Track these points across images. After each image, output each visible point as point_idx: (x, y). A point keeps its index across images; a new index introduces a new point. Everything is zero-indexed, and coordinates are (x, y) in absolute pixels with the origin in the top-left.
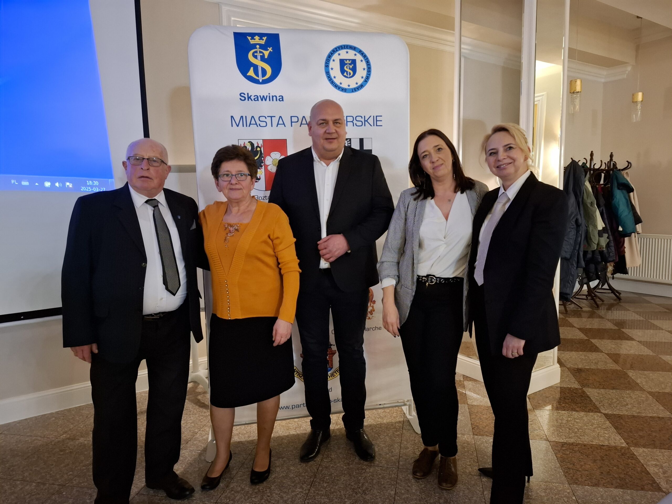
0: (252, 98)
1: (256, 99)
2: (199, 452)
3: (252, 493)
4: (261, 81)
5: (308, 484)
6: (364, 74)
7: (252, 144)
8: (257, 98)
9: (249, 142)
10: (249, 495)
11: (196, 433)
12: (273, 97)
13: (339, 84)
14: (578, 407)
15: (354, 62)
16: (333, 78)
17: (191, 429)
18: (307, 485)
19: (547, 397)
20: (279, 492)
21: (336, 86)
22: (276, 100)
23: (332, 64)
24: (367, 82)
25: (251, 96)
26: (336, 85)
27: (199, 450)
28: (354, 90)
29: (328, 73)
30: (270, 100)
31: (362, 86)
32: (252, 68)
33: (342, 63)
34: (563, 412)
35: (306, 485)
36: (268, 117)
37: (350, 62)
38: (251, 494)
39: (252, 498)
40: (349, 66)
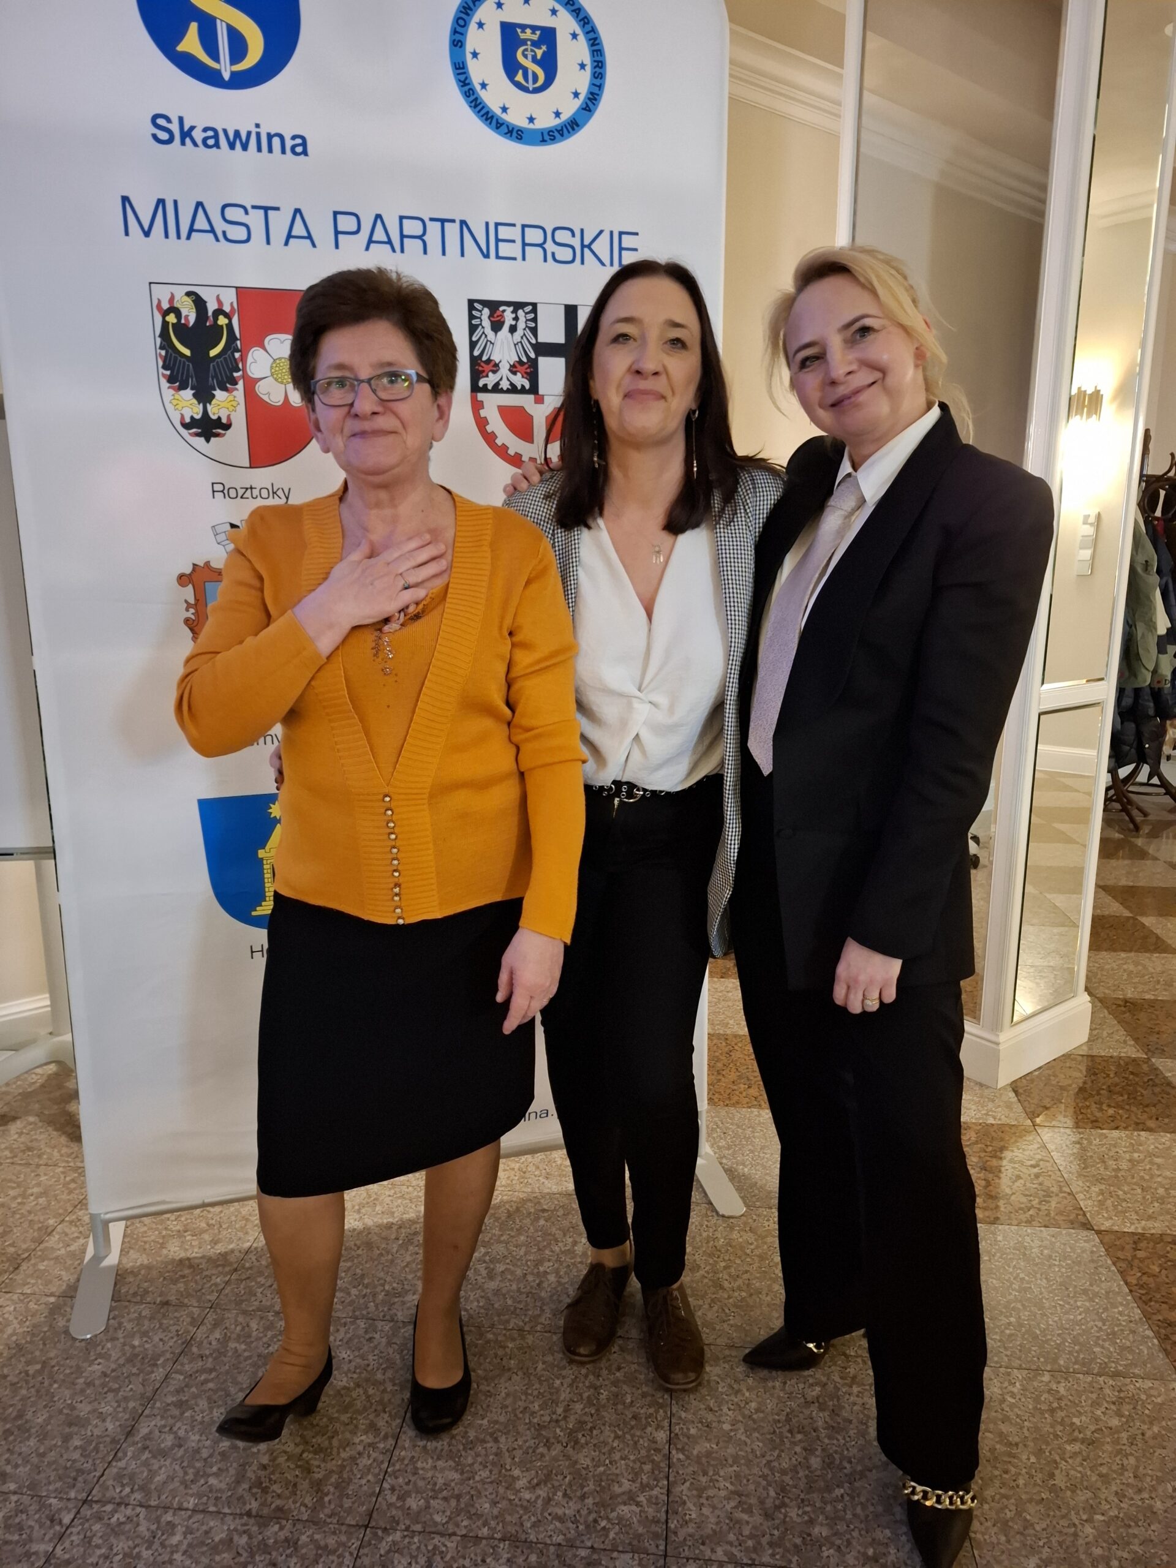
0: (198, 135)
1: (211, 142)
2: (52, 1299)
3: (211, 1456)
4: (226, 76)
5: (393, 1412)
6: (583, 82)
7: (199, 303)
8: (213, 138)
9: (188, 294)
10: (198, 1465)
11: (49, 1230)
12: (270, 137)
13: (498, 111)
14: (1151, 1118)
15: (548, 36)
16: (478, 88)
17: (36, 1218)
18: (390, 1416)
19: (1062, 1088)
20: (299, 1450)
21: (488, 117)
22: (283, 152)
23: (474, 38)
24: (590, 111)
25: (192, 128)
26: (488, 113)
27: (52, 1295)
28: (547, 137)
29: (460, 69)
30: (259, 149)
31: (573, 126)
32: (194, 27)
33: (510, 34)
34: (1115, 1134)
35: (386, 1416)
36: (254, 207)
37: (535, 37)
38: (205, 1460)
39: (209, 1476)
40: (532, 51)
